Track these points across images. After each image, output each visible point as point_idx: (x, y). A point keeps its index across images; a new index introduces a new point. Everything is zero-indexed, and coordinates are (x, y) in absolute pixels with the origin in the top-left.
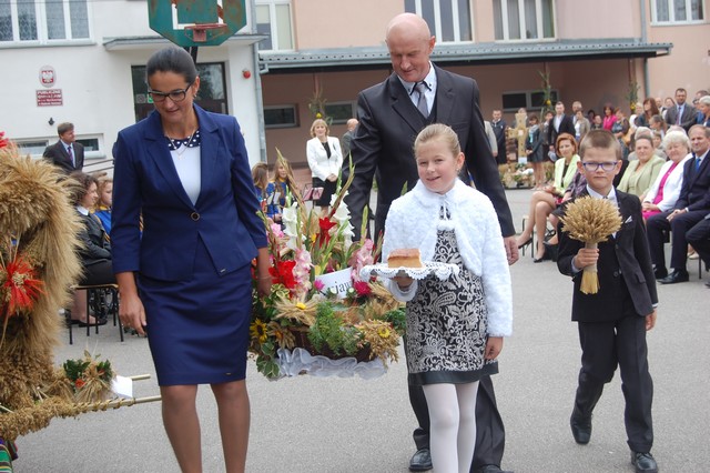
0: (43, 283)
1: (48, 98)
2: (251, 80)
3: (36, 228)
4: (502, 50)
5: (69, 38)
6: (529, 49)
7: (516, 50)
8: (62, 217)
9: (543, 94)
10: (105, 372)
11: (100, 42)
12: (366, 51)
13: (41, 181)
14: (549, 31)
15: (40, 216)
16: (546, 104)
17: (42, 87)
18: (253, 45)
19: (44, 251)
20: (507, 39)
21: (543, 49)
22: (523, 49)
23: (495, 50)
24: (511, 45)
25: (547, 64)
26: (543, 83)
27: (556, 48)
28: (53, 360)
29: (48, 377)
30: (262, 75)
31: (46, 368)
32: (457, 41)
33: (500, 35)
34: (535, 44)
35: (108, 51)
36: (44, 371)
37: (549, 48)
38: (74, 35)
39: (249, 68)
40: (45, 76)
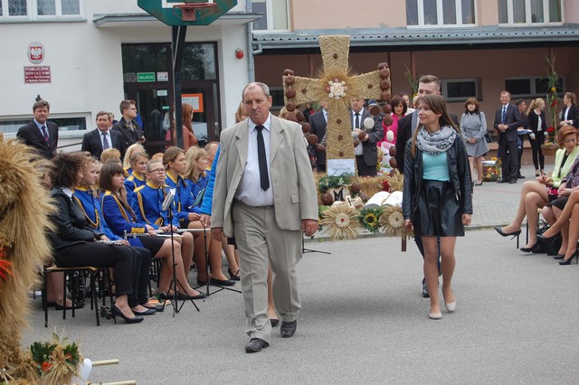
0: (11, 263)
1: (36, 75)
2: (243, 60)
3: (6, 208)
4: (505, 34)
5: (59, 14)
6: (534, 34)
7: (520, 34)
8: (33, 198)
9: (548, 80)
10: (72, 355)
11: (91, 19)
12: (363, 33)
13: (13, 161)
14: (556, 15)
15: (10, 197)
16: (550, 91)
17: (30, 64)
18: (247, 25)
19: (13, 232)
20: (511, 23)
21: (548, 33)
22: (527, 34)
23: (498, 34)
24: (516, 28)
25: (552, 49)
26: (547, 70)
27: (562, 33)
28: (21, 342)
29: (15, 360)
30: (255, 56)
31: (13, 349)
32: (459, 24)
33: (504, 18)
34: (540, 28)
35: (97, 28)
36: (11, 353)
37: (555, 33)
38: (64, 11)
39: (242, 48)
40: (34, 52)
